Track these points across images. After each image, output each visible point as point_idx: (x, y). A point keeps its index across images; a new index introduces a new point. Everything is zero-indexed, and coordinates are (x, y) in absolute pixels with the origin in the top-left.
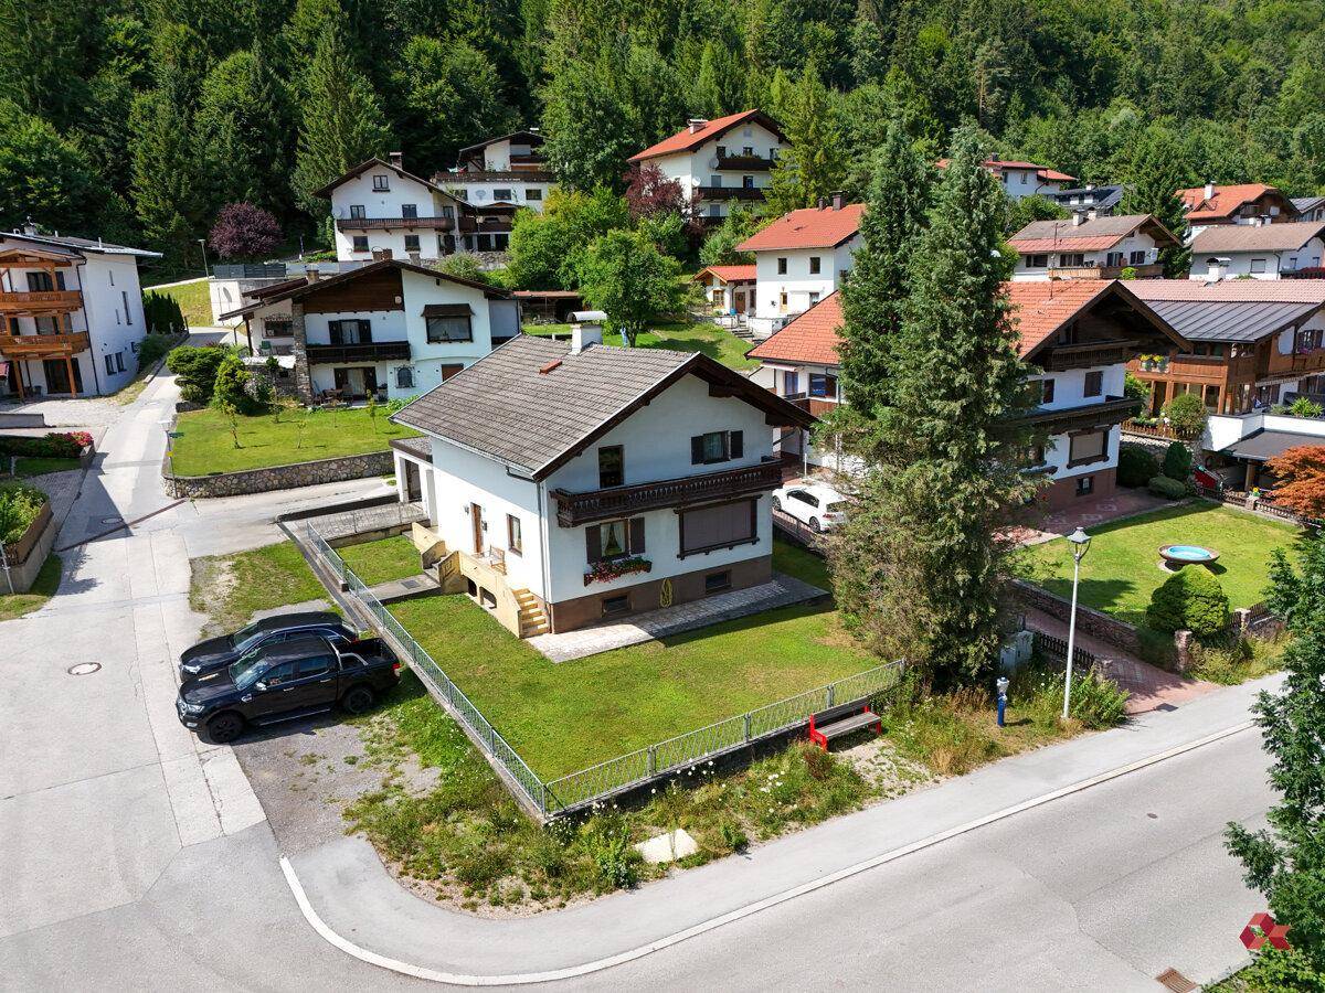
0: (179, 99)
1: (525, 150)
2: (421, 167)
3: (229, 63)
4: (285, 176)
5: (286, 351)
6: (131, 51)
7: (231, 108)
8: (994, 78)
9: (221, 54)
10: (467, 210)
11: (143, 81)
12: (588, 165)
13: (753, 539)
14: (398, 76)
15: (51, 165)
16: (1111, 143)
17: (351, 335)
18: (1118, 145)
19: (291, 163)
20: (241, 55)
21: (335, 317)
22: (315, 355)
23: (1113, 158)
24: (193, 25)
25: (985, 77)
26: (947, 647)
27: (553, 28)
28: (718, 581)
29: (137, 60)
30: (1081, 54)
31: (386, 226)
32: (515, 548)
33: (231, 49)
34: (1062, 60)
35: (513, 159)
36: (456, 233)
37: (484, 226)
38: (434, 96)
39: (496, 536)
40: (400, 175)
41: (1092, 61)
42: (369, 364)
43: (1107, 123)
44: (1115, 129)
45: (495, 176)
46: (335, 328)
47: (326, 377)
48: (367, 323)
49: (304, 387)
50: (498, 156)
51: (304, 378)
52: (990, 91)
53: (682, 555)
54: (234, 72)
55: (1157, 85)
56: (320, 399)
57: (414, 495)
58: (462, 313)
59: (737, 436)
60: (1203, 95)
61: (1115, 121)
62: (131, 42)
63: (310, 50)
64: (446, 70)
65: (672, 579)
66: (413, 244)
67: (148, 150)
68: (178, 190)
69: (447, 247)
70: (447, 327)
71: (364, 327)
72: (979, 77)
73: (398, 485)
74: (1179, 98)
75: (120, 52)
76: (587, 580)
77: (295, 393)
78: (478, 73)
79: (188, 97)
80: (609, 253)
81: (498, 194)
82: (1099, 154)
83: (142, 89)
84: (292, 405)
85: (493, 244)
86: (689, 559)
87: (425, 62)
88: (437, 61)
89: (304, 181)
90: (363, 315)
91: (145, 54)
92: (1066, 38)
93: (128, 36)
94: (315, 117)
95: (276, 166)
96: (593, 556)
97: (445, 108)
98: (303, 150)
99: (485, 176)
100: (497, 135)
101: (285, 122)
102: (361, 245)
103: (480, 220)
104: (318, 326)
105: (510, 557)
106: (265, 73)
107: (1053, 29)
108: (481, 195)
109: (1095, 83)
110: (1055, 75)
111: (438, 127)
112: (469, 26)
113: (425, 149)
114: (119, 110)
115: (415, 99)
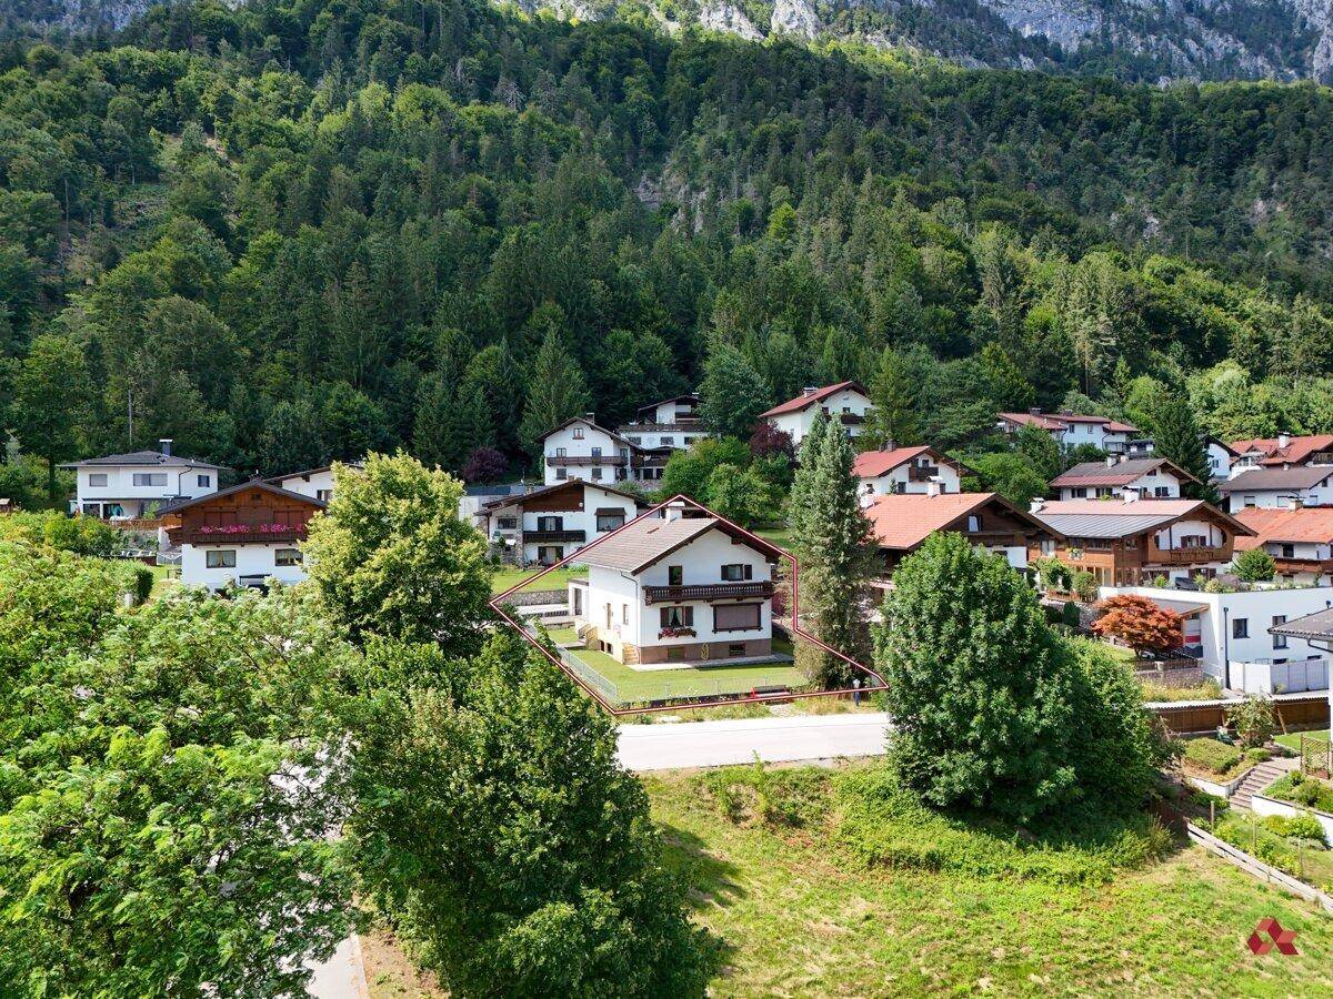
0: (449, 378)
1: (687, 409)
2: (608, 422)
3: (485, 353)
4: (513, 428)
5: (510, 537)
6: (419, 346)
7: (483, 383)
8: (1097, 346)
9: (479, 349)
10: (637, 452)
11: (427, 366)
12: (730, 421)
13: (759, 627)
14: (600, 356)
15: (364, 422)
16: (1216, 399)
17: (550, 526)
18: (1223, 401)
19: (519, 419)
20: (493, 348)
21: (541, 514)
22: (528, 537)
23: (1216, 412)
24: (462, 329)
25: (1088, 345)
26: (832, 666)
27: (715, 321)
28: (737, 648)
29: (423, 352)
30: (1193, 323)
31: (579, 462)
32: (625, 622)
33: (486, 344)
34: (1175, 330)
35: (678, 415)
36: (628, 467)
37: (649, 463)
38: (624, 370)
39: (617, 618)
40: (592, 428)
41: (1204, 329)
42: (559, 544)
43: (1212, 382)
44: (1220, 387)
45: (662, 427)
46: (541, 521)
47: (532, 552)
48: (561, 518)
49: (519, 557)
50: (666, 414)
51: (520, 551)
52: (1094, 357)
53: (716, 630)
54: (486, 360)
55: (1276, 348)
56: (528, 565)
57: (578, 612)
58: (619, 514)
59: (749, 568)
60: (1323, 356)
61: (1219, 380)
62: (421, 341)
63: (539, 342)
64: (634, 352)
65: (709, 644)
66: (597, 474)
67: (426, 411)
68: (443, 438)
69: (622, 476)
70: (609, 521)
71: (559, 521)
72: (1082, 345)
73: (570, 607)
74: (1298, 359)
75: (413, 347)
76: (660, 636)
77: (512, 562)
78: (658, 353)
79: (455, 377)
80: (720, 479)
81: (664, 440)
82: (1206, 408)
83: (427, 371)
84: (512, 567)
85: (655, 475)
86: (719, 634)
87: (620, 346)
88: (628, 345)
89: (526, 432)
90: (558, 514)
91: (429, 348)
92: (1176, 311)
93: (419, 337)
94: (537, 390)
95: (509, 421)
96: (664, 624)
97: (631, 378)
98: (528, 410)
99: (656, 427)
100: (668, 398)
101: (518, 392)
102: (561, 475)
103: (647, 458)
104: (531, 521)
105: (623, 626)
106: (507, 358)
107: (1163, 303)
108: (650, 441)
109: (1211, 347)
110: (1169, 341)
111: (625, 392)
112: (655, 318)
113: (615, 407)
114: (411, 386)
115: (610, 372)
